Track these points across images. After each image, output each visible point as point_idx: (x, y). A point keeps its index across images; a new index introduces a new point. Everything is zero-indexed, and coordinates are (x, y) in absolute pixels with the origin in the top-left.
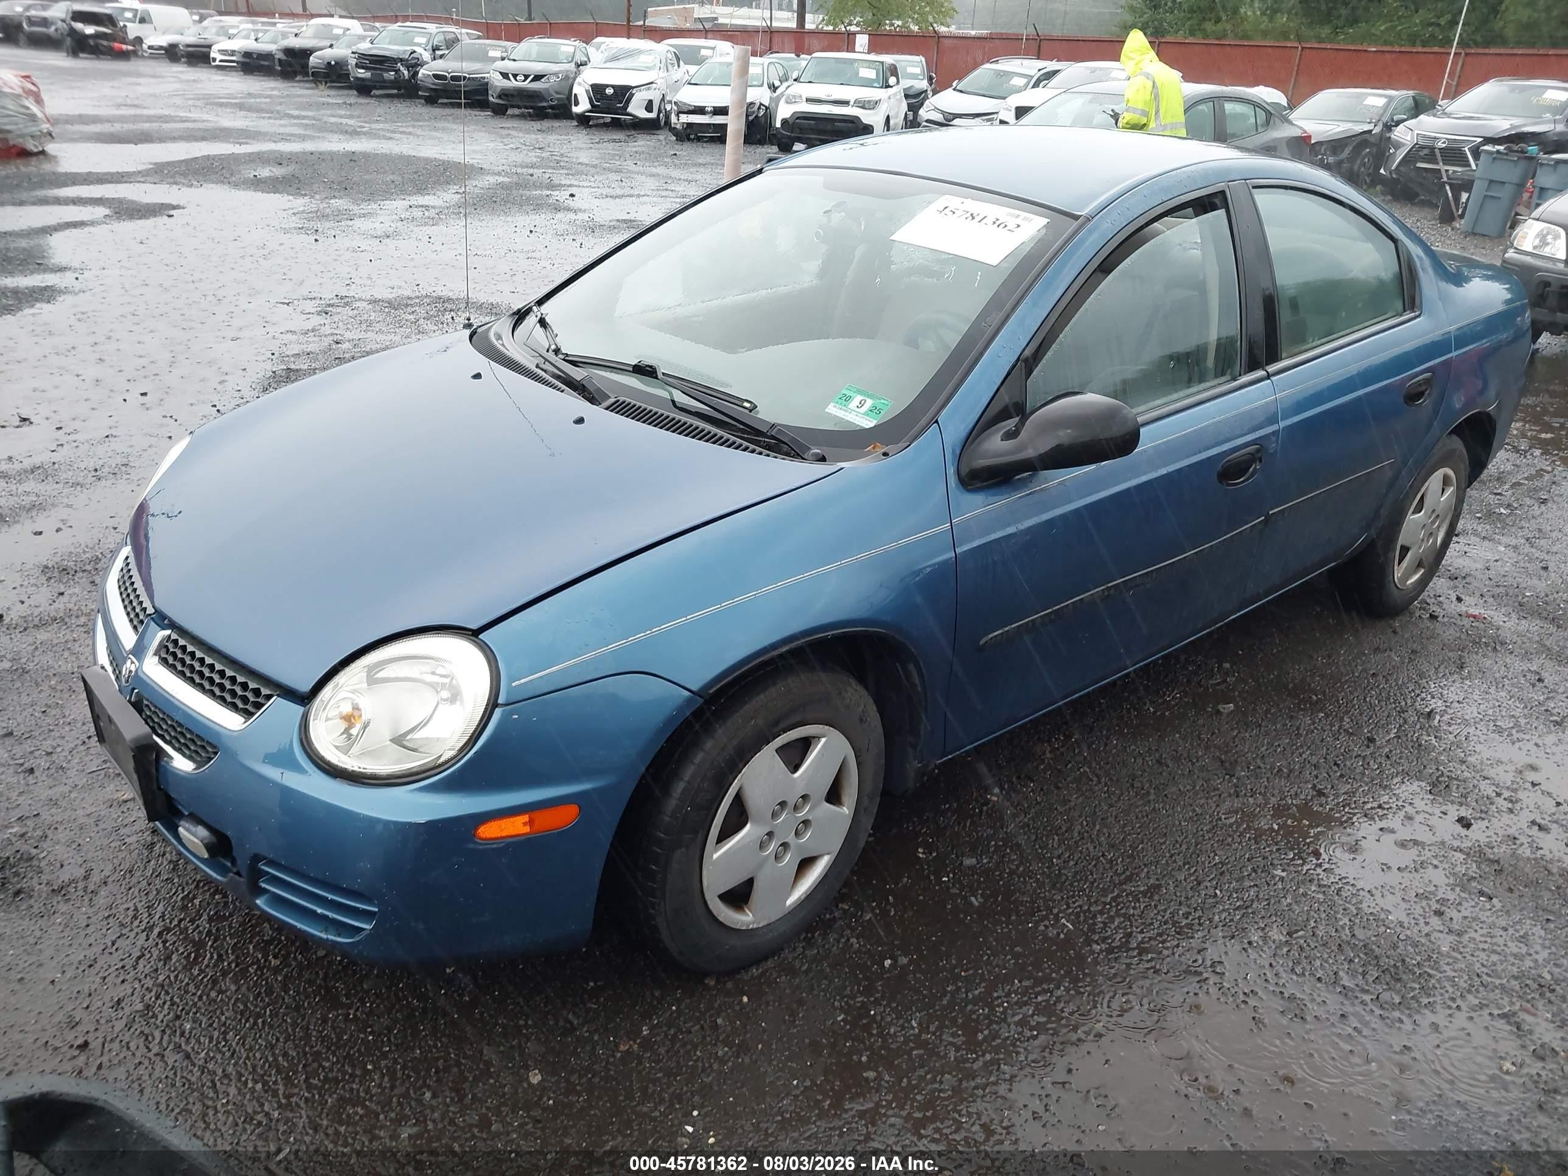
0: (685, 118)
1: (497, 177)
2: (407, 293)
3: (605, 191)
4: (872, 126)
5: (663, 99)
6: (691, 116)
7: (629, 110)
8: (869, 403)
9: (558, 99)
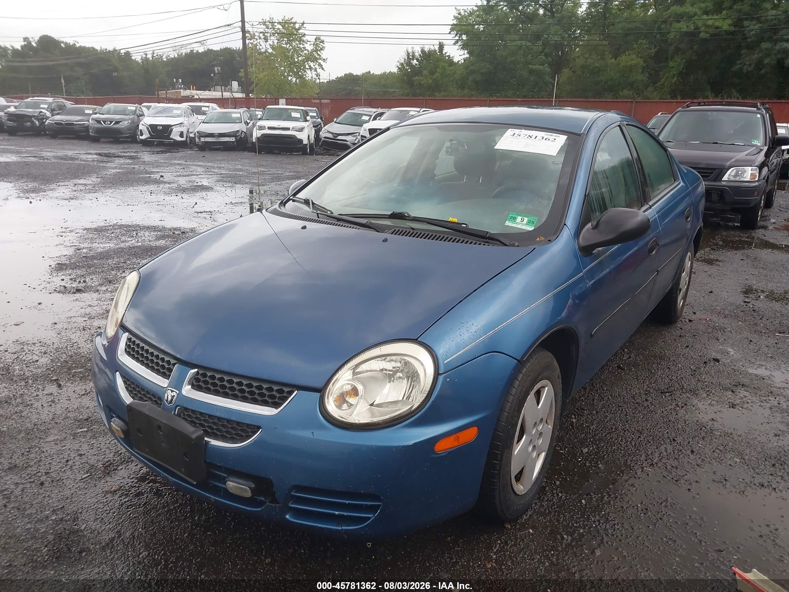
0: (203, 139)
1: (115, 170)
2: (102, 224)
3: (178, 174)
4: (302, 140)
5: (188, 131)
6: (206, 138)
7: (171, 137)
8: (526, 219)
9: (129, 133)
